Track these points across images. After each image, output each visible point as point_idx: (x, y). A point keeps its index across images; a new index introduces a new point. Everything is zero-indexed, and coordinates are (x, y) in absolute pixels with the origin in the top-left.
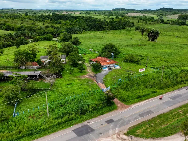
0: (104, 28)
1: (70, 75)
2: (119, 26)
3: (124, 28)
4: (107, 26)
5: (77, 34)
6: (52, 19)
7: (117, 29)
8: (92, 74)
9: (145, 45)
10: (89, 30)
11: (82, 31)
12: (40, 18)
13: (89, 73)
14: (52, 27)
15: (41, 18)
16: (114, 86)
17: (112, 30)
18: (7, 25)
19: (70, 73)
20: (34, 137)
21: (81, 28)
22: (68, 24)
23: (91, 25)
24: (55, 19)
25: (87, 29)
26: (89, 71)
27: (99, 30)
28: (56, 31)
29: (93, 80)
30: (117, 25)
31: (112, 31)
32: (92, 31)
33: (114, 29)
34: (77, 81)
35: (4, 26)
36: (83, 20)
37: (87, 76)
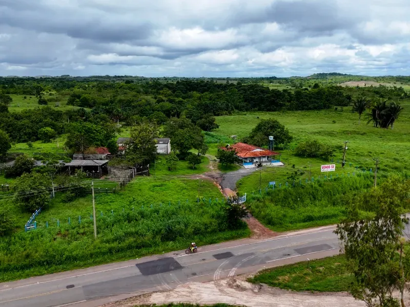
0: (281, 105)
1: (168, 173)
2: (315, 102)
3: (329, 107)
4: (289, 101)
5: (221, 115)
6: (176, 91)
7: (310, 109)
8: (216, 173)
9: (362, 135)
10: (247, 110)
11: (232, 109)
12: (152, 89)
13: (210, 170)
14: (171, 101)
15: (154, 88)
17: (300, 110)
18: (85, 98)
19: (169, 169)
20: (53, 268)
21: (230, 104)
22: (206, 98)
23: (252, 99)
24: (182, 91)
25: (243, 107)
26: (211, 167)
27: (269, 110)
28: (175, 108)
29: (215, 183)
30: (313, 100)
31: (300, 112)
32: (255, 111)
33: (303, 109)
34: (179, 182)
36: (239, 91)
37: (204, 177)
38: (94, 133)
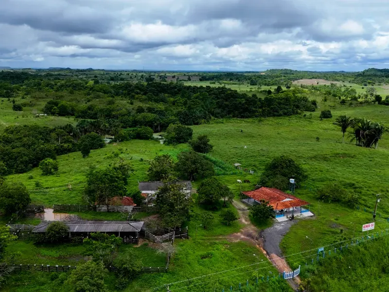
0: (254, 112)
1: (204, 232)
2: (285, 109)
3: (297, 113)
4: (260, 108)
5: (200, 124)
6: (147, 93)
7: (280, 115)
8: (252, 229)
10: (222, 117)
11: (210, 118)
12: (123, 90)
13: (245, 226)
14: (150, 110)
15: (125, 90)
16: (311, 267)
17: (271, 116)
18: (62, 105)
19: (205, 228)
21: (207, 113)
22: (181, 103)
23: (227, 106)
24: (153, 93)
25: (218, 114)
26: (244, 221)
27: (242, 117)
28: (158, 120)
29: (258, 246)
30: (282, 106)
31: (271, 118)
32: (230, 118)
33: (274, 116)
34: (222, 248)
35: (55, 107)
36: (210, 95)
37: (242, 237)
38: (116, 181)
